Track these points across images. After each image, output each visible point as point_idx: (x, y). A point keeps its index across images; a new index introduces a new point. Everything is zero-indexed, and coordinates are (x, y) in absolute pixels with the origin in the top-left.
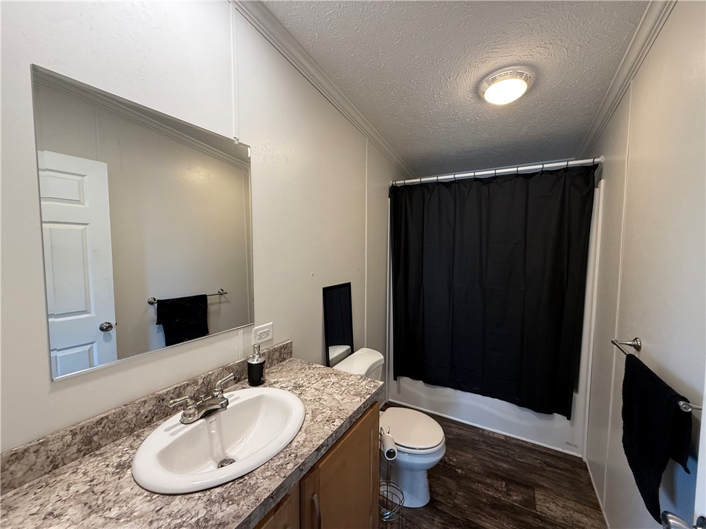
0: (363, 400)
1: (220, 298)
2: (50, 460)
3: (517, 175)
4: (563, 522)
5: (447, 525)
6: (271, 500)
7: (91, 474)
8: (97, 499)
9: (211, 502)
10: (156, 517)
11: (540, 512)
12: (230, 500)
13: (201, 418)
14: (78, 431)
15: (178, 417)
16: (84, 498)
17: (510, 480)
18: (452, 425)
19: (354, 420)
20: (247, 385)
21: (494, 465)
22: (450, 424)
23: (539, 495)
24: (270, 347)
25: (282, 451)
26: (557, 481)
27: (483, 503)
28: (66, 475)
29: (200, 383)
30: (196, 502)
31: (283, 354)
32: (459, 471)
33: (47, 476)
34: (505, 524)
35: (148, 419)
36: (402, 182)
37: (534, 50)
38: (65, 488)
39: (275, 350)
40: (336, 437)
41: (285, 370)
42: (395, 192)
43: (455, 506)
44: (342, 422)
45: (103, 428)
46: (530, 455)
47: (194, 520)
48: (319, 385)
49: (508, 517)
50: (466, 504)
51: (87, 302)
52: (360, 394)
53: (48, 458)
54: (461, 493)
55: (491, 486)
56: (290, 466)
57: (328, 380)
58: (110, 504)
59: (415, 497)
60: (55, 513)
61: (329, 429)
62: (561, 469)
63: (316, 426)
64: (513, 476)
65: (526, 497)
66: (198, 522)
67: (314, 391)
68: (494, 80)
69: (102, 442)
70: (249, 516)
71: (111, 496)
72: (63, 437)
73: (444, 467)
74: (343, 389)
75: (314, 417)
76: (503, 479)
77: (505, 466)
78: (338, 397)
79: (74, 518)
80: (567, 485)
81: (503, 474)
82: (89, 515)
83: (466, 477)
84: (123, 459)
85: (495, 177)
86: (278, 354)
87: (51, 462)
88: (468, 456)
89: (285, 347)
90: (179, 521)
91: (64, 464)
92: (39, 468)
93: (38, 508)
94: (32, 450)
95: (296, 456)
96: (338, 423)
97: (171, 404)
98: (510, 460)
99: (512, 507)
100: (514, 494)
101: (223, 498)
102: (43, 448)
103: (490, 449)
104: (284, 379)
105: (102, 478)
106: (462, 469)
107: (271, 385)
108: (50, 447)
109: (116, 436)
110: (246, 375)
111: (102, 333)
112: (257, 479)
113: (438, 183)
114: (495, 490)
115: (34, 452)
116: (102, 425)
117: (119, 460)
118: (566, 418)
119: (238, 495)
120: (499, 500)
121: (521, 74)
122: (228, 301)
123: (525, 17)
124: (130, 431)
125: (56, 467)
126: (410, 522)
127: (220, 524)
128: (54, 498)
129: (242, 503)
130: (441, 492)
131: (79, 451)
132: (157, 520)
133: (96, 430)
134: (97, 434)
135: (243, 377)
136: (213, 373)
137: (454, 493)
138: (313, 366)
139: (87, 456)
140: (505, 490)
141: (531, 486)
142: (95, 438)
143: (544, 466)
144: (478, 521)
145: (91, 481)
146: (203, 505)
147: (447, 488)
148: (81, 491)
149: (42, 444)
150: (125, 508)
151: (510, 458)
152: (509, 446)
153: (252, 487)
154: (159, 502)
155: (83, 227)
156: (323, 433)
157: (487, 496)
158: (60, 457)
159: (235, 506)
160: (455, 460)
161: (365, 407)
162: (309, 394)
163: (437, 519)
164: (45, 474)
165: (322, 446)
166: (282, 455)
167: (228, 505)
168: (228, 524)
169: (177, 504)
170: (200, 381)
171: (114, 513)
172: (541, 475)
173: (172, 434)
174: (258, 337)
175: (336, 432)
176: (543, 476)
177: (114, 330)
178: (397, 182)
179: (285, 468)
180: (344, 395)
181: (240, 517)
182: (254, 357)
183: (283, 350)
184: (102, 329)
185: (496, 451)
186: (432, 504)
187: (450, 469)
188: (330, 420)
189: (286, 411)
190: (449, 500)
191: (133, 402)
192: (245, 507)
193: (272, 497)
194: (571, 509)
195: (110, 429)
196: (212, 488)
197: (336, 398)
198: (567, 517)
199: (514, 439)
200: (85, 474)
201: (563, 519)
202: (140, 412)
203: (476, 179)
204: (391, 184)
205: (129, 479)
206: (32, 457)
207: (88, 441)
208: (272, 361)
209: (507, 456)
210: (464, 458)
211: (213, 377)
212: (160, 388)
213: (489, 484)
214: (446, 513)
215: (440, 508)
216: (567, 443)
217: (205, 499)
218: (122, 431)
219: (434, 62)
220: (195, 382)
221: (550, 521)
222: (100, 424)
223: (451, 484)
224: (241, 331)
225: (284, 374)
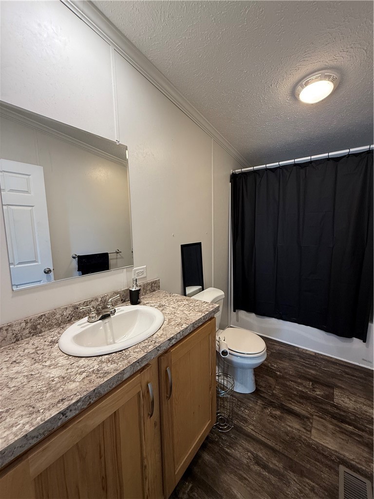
0: (203, 315)
1: (117, 255)
2: (14, 335)
3: (328, 159)
4: (354, 411)
5: (266, 405)
6: (138, 364)
7: (36, 345)
8: (39, 357)
9: (102, 362)
10: (70, 367)
11: (337, 403)
12: (113, 362)
13: (100, 320)
14: (29, 321)
15: (86, 319)
16: (32, 356)
17: (315, 381)
18: (276, 344)
19: (196, 326)
20: (130, 304)
21: (304, 370)
22: (273, 343)
23: (337, 392)
24: (145, 282)
25: (147, 339)
26: (352, 384)
27: (294, 394)
28: (23, 344)
29: (99, 301)
30: (93, 362)
31: (154, 287)
32: (278, 373)
33: (13, 344)
34: (309, 408)
35: (69, 319)
36: (240, 170)
37: (338, 55)
38: (23, 350)
39: (148, 284)
40: (183, 334)
41: (154, 296)
42: (234, 178)
43: (273, 395)
44: (187, 326)
45: (43, 321)
46: (333, 366)
47: (91, 370)
48: (175, 305)
49: (312, 405)
50: (282, 394)
51: (36, 257)
52: (202, 311)
53: (13, 334)
54: (279, 387)
55: (301, 384)
56: (152, 347)
57: (182, 303)
58: (46, 359)
59: (244, 386)
60: (17, 361)
61: (178, 329)
62: (356, 377)
63: (170, 327)
64: (318, 379)
65: (327, 393)
66: (93, 371)
67: (171, 308)
68: (306, 84)
69: (43, 329)
70: (123, 370)
71: (47, 356)
72: (21, 323)
73: (268, 370)
74: (191, 308)
75: (169, 322)
76: (310, 380)
77: (313, 372)
78: (187, 312)
79: (27, 364)
80: (361, 388)
81: (310, 377)
82: (35, 363)
83: (283, 377)
84: (54, 338)
85: (311, 162)
86: (150, 287)
87: (15, 337)
88: (286, 364)
89: (155, 282)
90: (83, 370)
91: (22, 339)
92: (9, 339)
93: (8, 358)
94: (4, 329)
95: (155, 342)
96: (184, 326)
97: (81, 309)
98: (317, 368)
99: (315, 399)
100: (318, 390)
101: (109, 360)
102: (10, 328)
103: (302, 360)
104: (153, 302)
105: (42, 347)
106: (281, 372)
107: (144, 304)
108: (14, 328)
109: (50, 327)
110: (129, 298)
111: (46, 274)
112: (130, 352)
113: (266, 169)
114: (305, 387)
115: (6, 330)
116: (42, 319)
117: (51, 339)
118: (362, 341)
119: (118, 359)
120: (306, 393)
121: (329, 76)
122: (122, 258)
123: (328, 28)
124: (59, 325)
125: (18, 340)
126: (241, 402)
127: (105, 373)
128: (16, 355)
129: (120, 363)
130: (264, 385)
131: (30, 333)
132: (71, 368)
133: (39, 322)
134: (39, 324)
135: (127, 300)
136: (108, 295)
137: (273, 387)
138: (173, 295)
139: (34, 336)
140: (311, 387)
141: (331, 386)
142: (39, 326)
143: (343, 374)
144: (289, 405)
145: (36, 348)
146: (97, 363)
147: (268, 383)
148: (31, 353)
149: (9, 326)
150: (54, 362)
151: (318, 367)
152: (317, 360)
153: (126, 356)
154: (73, 360)
155: (31, 208)
156: (173, 331)
157: (297, 390)
158: (20, 335)
159: (116, 365)
160: (276, 366)
161: (204, 319)
162: (168, 310)
163: (259, 402)
164: (12, 343)
165: (173, 338)
166: (147, 341)
167: (112, 364)
168: (110, 373)
169: (82, 362)
170: (100, 299)
171: (48, 363)
172: (340, 380)
173: (82, 327)
174: (136, 275)
175: (183, 331)
176: (342, 380)
177: (52, 273)
178: (236, 171)
179: (148, 348)
180: (191, 311)
181: (118, 370)
182: (133, 286)
183: (153, 284)
184: (45, 272)
185: (307, 362)
186: (257, 393)
187: (272, 372)
188: (179, 324)
189: (152, 319)
190: (269, 391)
191: (59, 308)
192: (121, 366)
193: (138, 362)
194: (361, 403)
195: (47, 322)
196: (103, 355)
197: (186, 312)
198: (357, 408)
199: (322, 355)
200: (33, 344)
201: (354, 409)
202: (63, 314)
203: (295, 165)
204: (232, 173)
205: (57, 348)
206: (5, 333)
207: (34, 328)
208: (146, 291)
209: (315, 366)
210: (282, 365)
211: (108, 298)
212: (75, 301)
213: (300, 383)
214: (267, 399)
215: (262, 395)
216: (363, 359)
217: (98, 360)
218: (54, 324)
219: (259, 74)
220: (97, 299)
221: (344, 410)
222: (41, 318)
223: (272, 381)
224: (125, 270)
225: (153, 299)
